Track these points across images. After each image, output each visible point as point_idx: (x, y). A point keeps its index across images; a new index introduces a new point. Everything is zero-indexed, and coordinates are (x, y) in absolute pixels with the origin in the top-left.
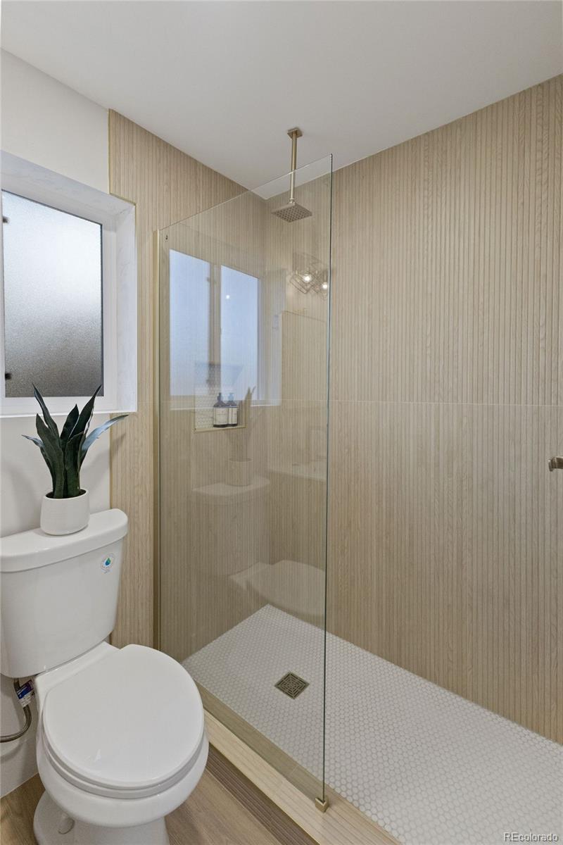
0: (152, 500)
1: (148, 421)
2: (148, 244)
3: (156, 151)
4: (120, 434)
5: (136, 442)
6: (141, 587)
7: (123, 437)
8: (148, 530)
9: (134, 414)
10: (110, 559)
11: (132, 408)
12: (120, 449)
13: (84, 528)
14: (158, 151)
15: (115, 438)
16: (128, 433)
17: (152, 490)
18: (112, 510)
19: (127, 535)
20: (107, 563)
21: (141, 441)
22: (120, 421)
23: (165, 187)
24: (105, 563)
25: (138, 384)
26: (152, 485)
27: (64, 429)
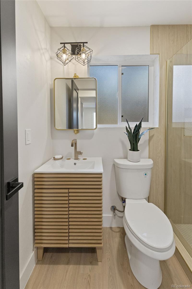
0: (164, 159)
1: (163, 131)
2: (164, 67)
3: (168, 30)
4: (152, 134)
5: (158, 138)
6: (159, 188)
7: (153, 136)
8: (162, 169)
9: (157, 128)
10: (146, 173)
11: (157, 126)
12: (152, 140)
13: (139, 161)
14: (169, 30)
15: (150, 135)
16: (155, 134)
17: (164, 156)
18: (149, 159)
19: (153, 168)
20: (146, 174)
21: (160, 138)
22: (152, 130)
23: (172, 42)
24: (144, 174)
25: (159, 117)
26: (164, 154)
27: (134, 131)
